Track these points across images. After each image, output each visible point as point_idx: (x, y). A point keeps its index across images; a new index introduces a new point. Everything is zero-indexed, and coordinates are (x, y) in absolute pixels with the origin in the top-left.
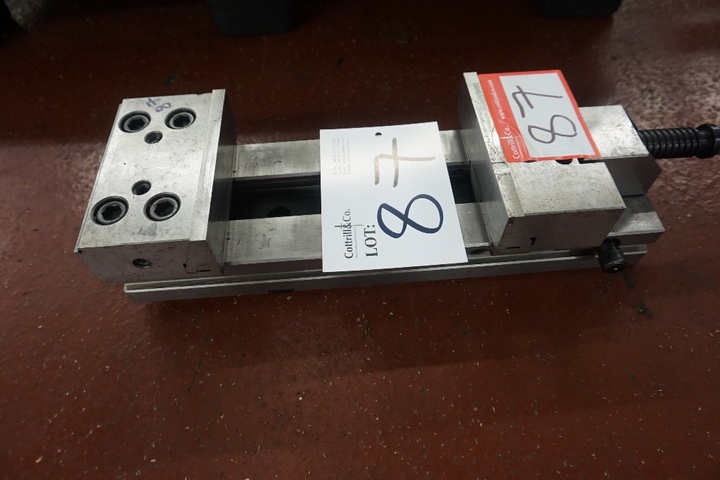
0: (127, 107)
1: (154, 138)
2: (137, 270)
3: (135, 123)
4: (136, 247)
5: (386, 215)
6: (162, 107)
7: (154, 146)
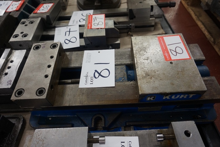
0: (23, 20)
1: (26, 25)
2: (20, 47)
3: (23, 23)
4: (19, 41)
5: (66, 41)
6: (29, 20)
7: (26, 27)
